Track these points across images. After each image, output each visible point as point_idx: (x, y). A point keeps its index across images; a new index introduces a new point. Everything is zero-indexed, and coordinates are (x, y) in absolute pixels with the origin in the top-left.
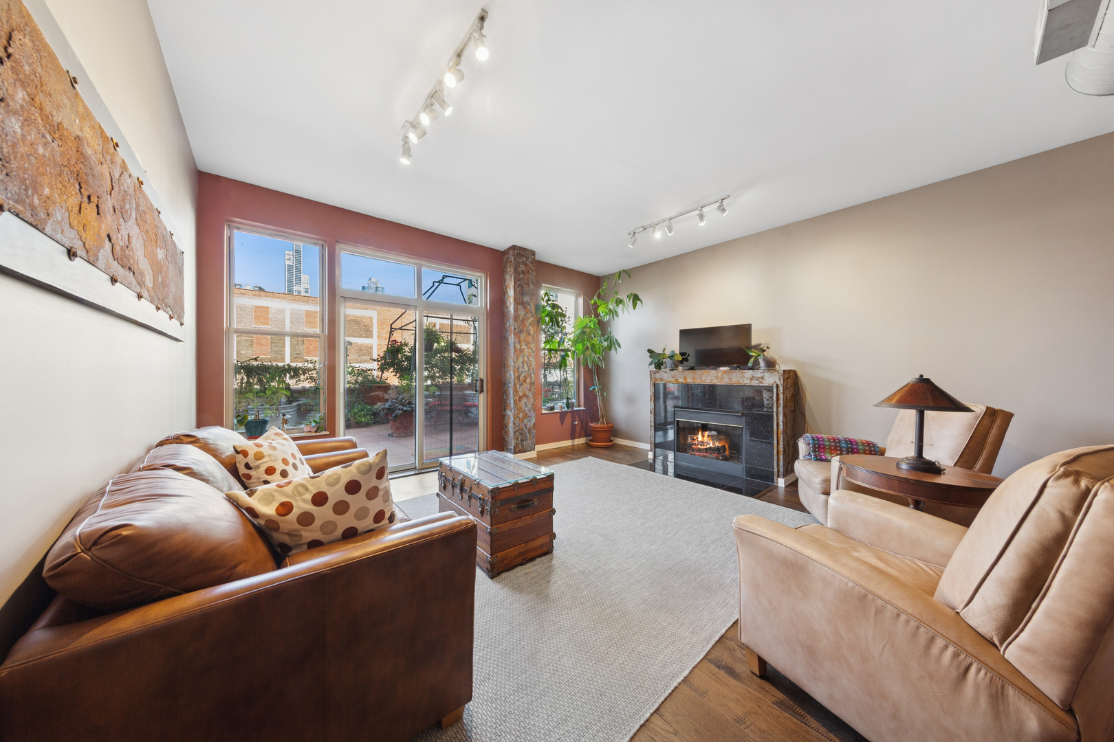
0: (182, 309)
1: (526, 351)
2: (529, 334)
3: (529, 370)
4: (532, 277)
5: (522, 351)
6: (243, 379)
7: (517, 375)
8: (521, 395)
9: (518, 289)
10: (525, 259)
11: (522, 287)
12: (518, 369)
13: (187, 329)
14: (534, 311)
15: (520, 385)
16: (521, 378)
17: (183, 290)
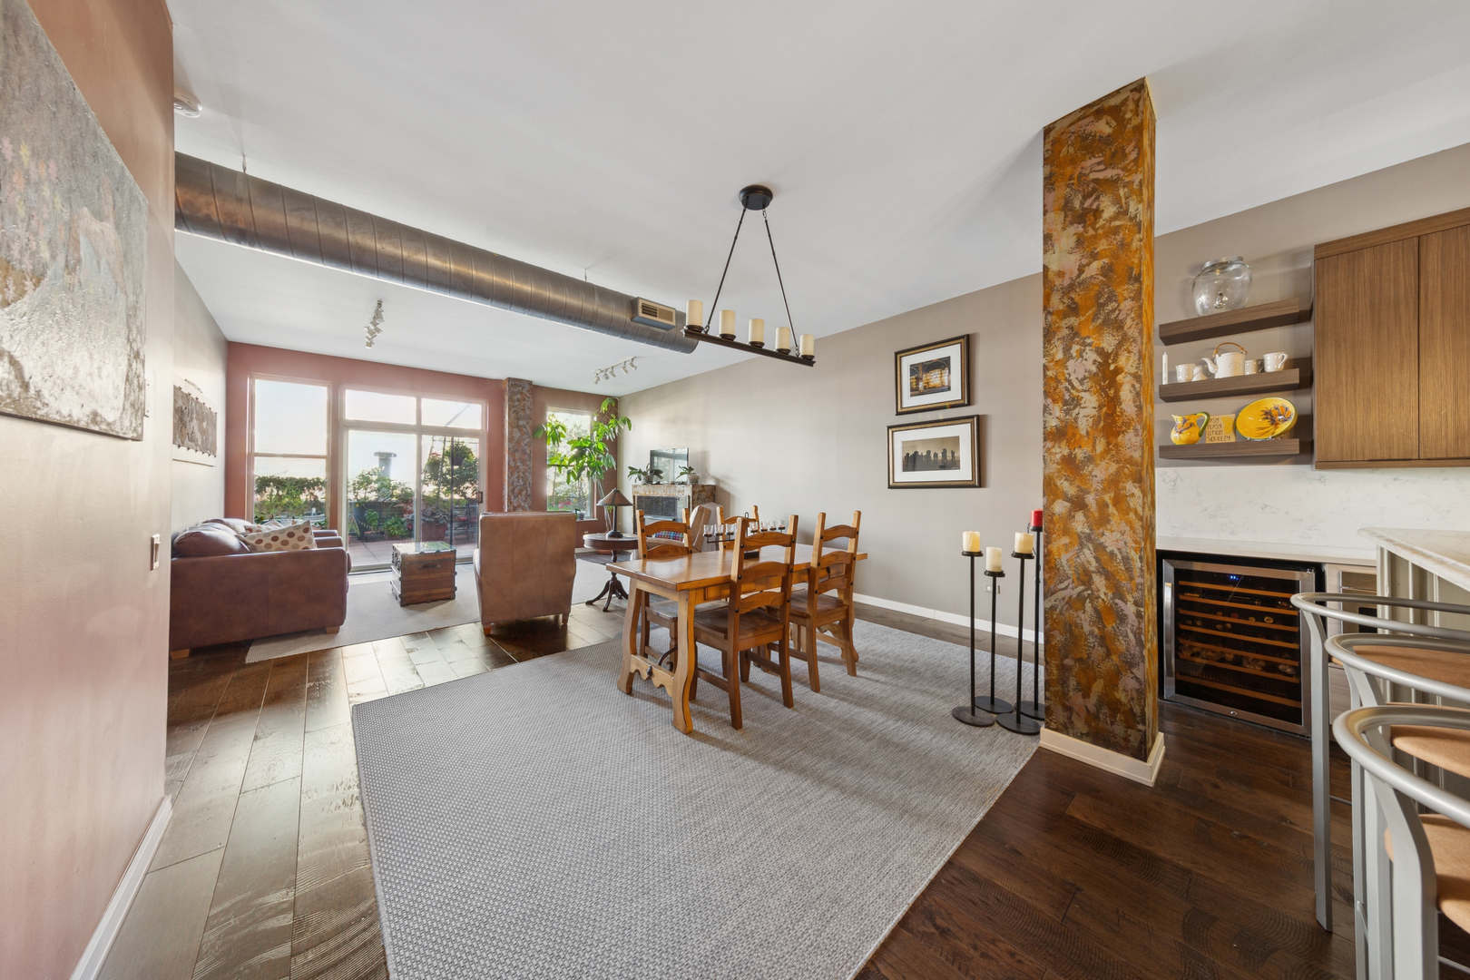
0: (216, 448)
1: (521, 468)
2: (525, 453)
3: (525, 484)
4: (529, 403)
5: (518, 467)
6: (272, 491)
7: (511, 488)
8: (516, 505)
9: (513, 415)
10: (520, 388)
11: (517, 413)
12: (513, 484)
13: (218, 461)
14: (530, 434)
15: (515, 497)
16: (516, 490)
17: (216, 437)
